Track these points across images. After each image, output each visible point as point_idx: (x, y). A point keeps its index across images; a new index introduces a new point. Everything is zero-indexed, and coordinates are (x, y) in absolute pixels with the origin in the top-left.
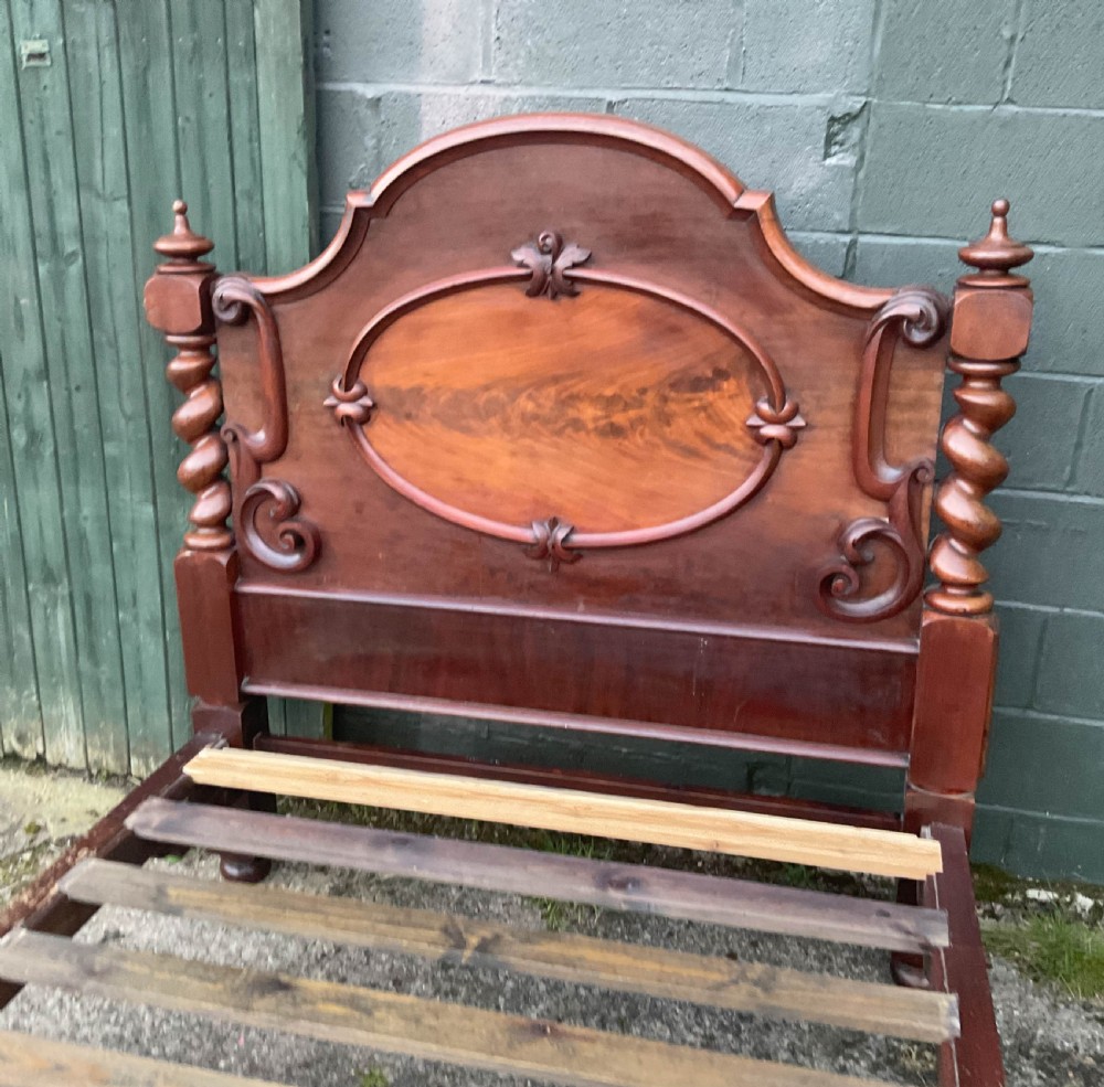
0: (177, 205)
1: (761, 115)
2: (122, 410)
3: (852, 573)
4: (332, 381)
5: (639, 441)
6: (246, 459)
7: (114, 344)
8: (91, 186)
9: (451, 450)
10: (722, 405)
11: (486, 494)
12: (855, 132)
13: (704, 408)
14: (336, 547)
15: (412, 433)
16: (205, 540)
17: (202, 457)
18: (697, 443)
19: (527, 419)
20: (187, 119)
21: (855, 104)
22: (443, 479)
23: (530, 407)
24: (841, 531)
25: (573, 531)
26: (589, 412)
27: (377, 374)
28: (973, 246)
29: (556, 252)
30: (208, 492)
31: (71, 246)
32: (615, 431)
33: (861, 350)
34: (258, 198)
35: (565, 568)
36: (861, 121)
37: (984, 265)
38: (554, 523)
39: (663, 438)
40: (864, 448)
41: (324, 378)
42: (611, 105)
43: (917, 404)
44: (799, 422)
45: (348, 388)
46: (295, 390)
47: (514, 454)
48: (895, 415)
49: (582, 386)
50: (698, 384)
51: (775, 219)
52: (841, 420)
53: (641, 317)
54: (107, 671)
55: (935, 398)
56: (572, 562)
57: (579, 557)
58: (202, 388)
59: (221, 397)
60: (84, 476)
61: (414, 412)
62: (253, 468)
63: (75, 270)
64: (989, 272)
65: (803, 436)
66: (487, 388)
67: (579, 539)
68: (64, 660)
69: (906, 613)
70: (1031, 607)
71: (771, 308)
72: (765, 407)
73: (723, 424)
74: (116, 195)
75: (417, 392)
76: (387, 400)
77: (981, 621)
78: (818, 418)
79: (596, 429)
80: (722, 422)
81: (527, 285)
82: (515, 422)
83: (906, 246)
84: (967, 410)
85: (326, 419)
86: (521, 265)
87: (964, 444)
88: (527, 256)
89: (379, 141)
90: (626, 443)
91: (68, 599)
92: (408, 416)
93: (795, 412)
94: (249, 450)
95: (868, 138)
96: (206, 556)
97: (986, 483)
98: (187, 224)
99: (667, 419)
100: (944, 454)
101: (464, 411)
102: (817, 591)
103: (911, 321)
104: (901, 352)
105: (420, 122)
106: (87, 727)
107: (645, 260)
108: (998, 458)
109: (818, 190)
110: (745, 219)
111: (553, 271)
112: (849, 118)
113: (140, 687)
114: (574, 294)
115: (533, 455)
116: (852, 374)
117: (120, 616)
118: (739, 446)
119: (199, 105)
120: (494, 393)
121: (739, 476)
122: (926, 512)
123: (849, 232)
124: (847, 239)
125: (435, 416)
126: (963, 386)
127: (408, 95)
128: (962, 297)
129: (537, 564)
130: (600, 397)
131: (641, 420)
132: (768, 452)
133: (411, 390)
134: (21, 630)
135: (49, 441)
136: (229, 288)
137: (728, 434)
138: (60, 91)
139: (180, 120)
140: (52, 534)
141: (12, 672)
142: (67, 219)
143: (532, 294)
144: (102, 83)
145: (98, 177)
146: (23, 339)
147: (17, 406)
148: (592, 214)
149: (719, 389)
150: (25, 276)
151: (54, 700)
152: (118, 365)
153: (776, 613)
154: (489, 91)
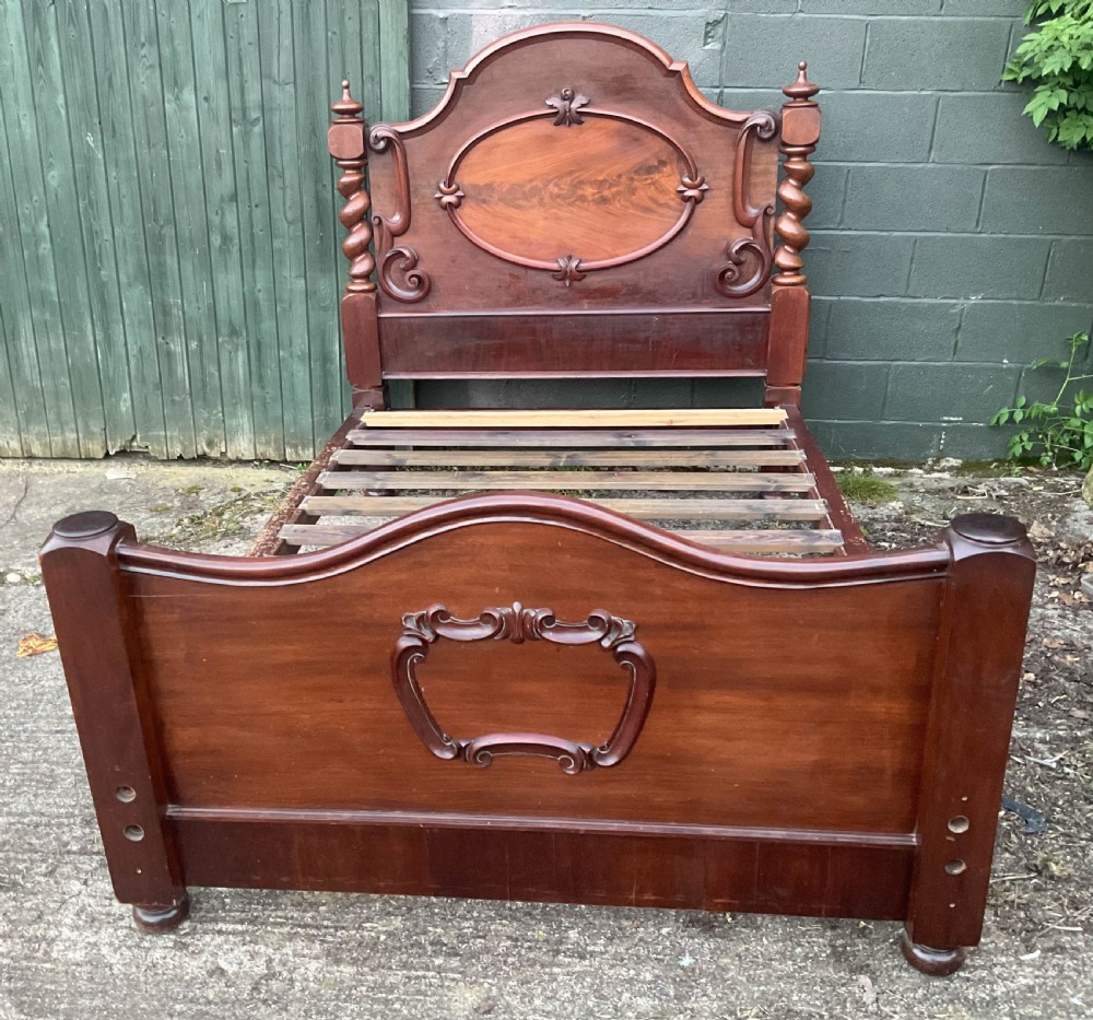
0: (345, 83)
1: (668, 22)
2: (286, 218)
3: (735, 268)
4: (438, 184)
5: (618, 205)
6: (386, 234)
7: (282, 176)
8: (269, 77)
9: (508, 219)
10: (663, 180)
11: (530, 244)
12: (720, 30)
13: (653, 183)
14: (440, 285)
15: (486, 211)
16: (359, 286)
17: (358, 236)
18: (650, 204)
19: (553, 197)
20: (334, 33)
21: (720, 14)
22: (503, 237)
23: (556, 190)
24: (728, 247)
25: (580, 261)
26: (589, 191)
27: (465, 178)
28: (790, 87)
29: (571, 99)
30: (360, 258)
31: (254, 114)
32: (604, 200)
33: (736, 145)
34: (377, 79)
35: (576, 284)
36: (722, 24)
37: (796, 96)
38: (570, 258)
39: (631, 202)
40: (739, 198)
41: (433, 182)
42: (584, 18)
43: (766, 172)
44: (705, 187)
45: (449, 187)
46: (416, 189)
47: (546, 218)
48: (754, 180)
49: (586, 175)
50: (650, 170)
51: (689, 76)
52: (726, 185)
53: (618, 133)
54: (272, 392)
55: (774, 169)
56: (580, 280)
57: (585, 276)
58: (358, 194)
59: (370, 198)
60: (259, 262)
61: (487, 198)
62: (389, 240)
63: (258, 129)
64: (798, 100)
65: (707, 195)
66: (531, 181)
67: (584, 266)
68: (242, 388)
69: (762, 290)
70: (823, 298)
71: (688, 124)
72: (687, 180)
73: (664, 192)
74: (287, 81)
75: (489, 187)
76: (471, 192)
77: (801, 288)
78: (714, 184)
79: (593, 200)
80: (664, 191)
81: (554, 119)
82: (547, 199)
83: (749, 93)
84: (791, 173)
85: (434, 206)
86: (551, 107)
87: (790, 192)
88: (555, 102)
89: (446, 43)
90: (611, 207)
91: (245, 346)
92: (484, 201)
93: (702, 182)
94: (388, 228)
95: (728, 34)
96: (363, 295)
97: (802, 212)
98: (350, 95)
99: (633, 191)
100: (779, 197)
101: (516, 196)
102: (717, 280)
103: (761, 127)
104: (756, 145)
105: (471, 31)
106: (257, 430)
107: (619, 102)
108: (807, 198)
109: (700, 64)
110: (674, 76)
111: (570, 109)
112: (717, 22)
113: (293, 400)
114: (581, 123)
115: (558, 218)
116: (732, 158)
117: (281, 353)
118: (672, 203)
119: (342, 23)
120: (534, 183)
121: (673, 221)
122: (771, 232)
123: (717, 87)
124: (718, 91)
125: (500, 200)
126: (788, 161)
127: (463, 15)
128: (786, 112)
129: (560, 283)
130: (596, 181)
131: (619, 193)
132: (688, 206)
133: (486, 185)
134: (212, 369)
135: (237, 241)
136: (380, 130)
137: (667, 197)
138: (252, 18)
139: (329, 34)
140: (236, 303)
141: (205, 399)
142: (253, 97)
143: (557, 124)
144: (280, 12)
145: (276, 71)
146: (220, 176)
147: (216, 220)
148: (591, 77)
149: (662, 172)
150: (224, 137)
151: (234, 415)
152: (283, 189)
153: (695, 298)
154: (512, 11)
